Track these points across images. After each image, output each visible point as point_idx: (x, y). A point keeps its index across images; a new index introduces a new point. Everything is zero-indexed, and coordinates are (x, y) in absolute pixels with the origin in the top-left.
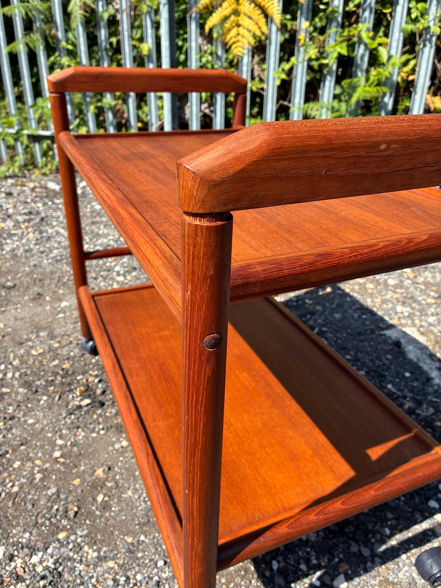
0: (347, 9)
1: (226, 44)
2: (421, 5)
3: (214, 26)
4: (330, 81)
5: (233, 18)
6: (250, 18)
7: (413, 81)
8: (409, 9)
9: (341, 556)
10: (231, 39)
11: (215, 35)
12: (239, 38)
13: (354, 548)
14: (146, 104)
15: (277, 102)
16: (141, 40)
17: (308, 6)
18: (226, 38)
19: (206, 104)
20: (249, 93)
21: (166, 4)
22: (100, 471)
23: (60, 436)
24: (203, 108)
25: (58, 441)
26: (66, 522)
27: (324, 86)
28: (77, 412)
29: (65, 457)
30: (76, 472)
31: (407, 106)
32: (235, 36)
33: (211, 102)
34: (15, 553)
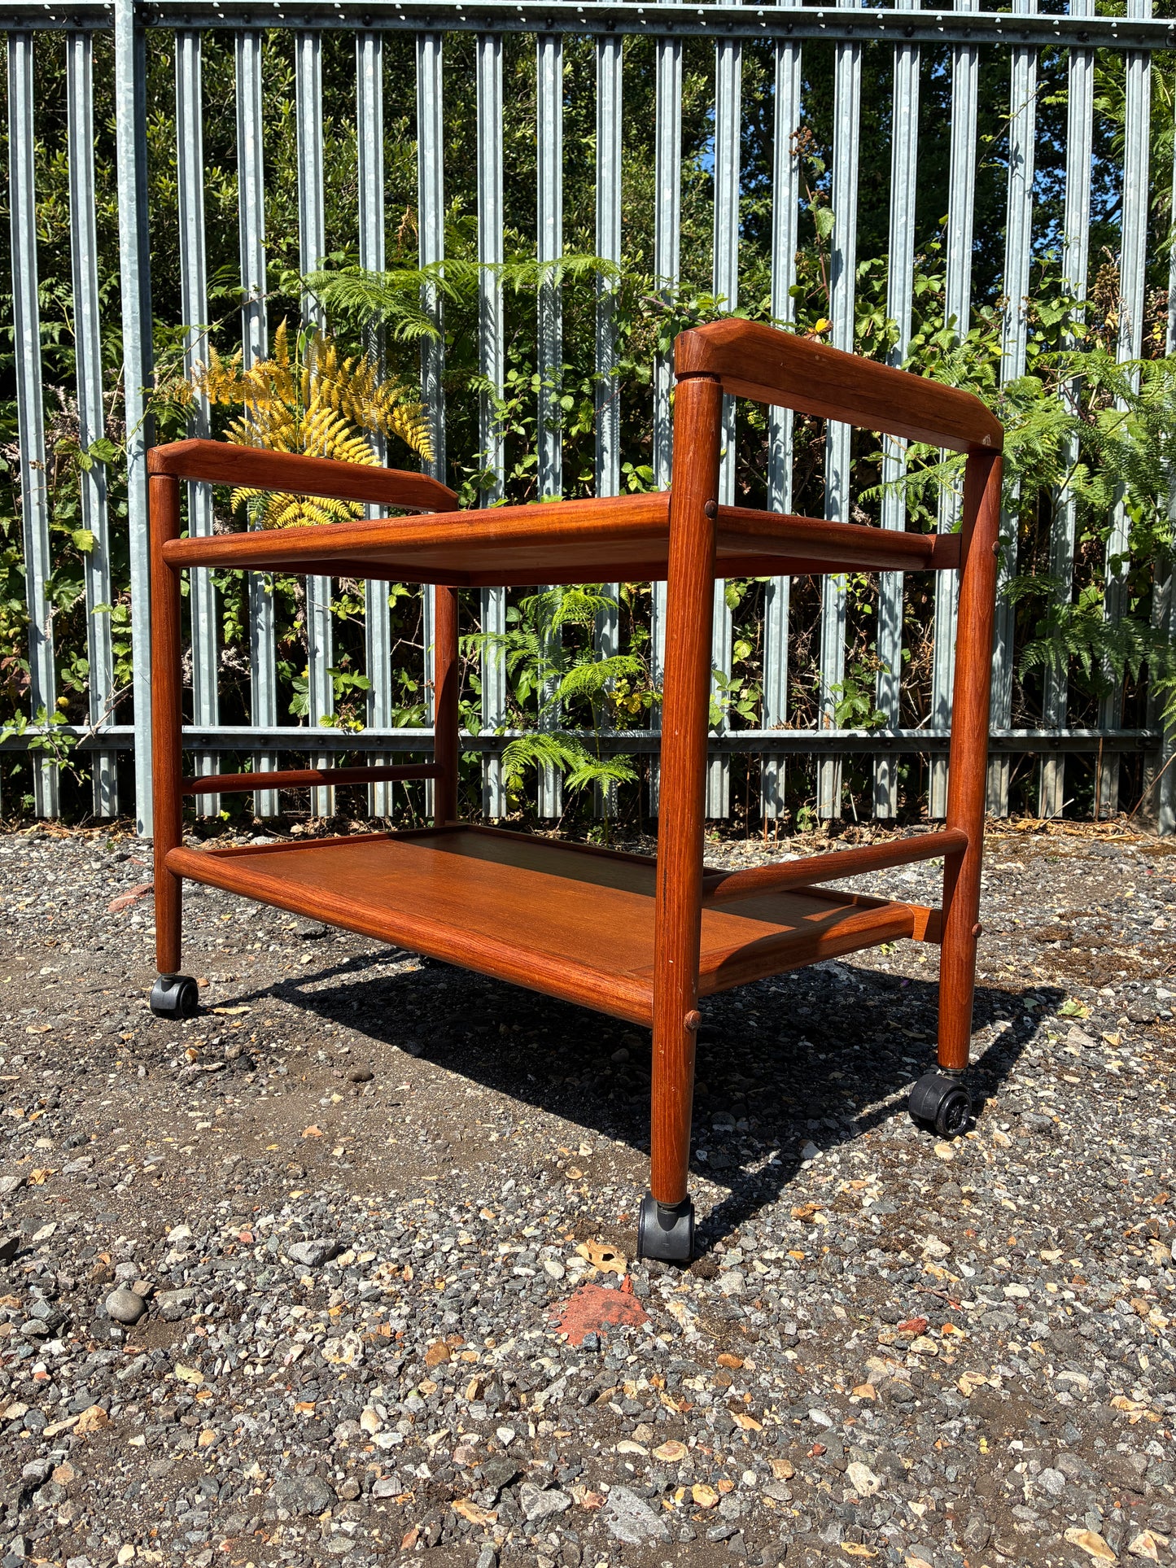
0: (513, 475)
2: (641, 469)
3: (248, 498)
4: (498, 601)
7: (648, 595)
8: (623, 478)
9: (798, 1134)
10: (285, 523)
11: (253, 515)
13: (813, 1125)
14: (82, 655)
15: (392, 644)
16: (76, 521)
17: (438, 468)
18: (275, 521)
19: (233, 650)
20: (329, 624)
21: (139, 454)
22: (313, 1129)
23: (192, 1109)
24: (224, 657)
25: (191, 1114)
26: (292, 1182)
27: (486, 609)
28: (206, 1078)
29: (223, 1126)
30: (263, 1138)
31: (644, 642)
32: (295, 519)
33: (244, 644)
34: (218, 1223)
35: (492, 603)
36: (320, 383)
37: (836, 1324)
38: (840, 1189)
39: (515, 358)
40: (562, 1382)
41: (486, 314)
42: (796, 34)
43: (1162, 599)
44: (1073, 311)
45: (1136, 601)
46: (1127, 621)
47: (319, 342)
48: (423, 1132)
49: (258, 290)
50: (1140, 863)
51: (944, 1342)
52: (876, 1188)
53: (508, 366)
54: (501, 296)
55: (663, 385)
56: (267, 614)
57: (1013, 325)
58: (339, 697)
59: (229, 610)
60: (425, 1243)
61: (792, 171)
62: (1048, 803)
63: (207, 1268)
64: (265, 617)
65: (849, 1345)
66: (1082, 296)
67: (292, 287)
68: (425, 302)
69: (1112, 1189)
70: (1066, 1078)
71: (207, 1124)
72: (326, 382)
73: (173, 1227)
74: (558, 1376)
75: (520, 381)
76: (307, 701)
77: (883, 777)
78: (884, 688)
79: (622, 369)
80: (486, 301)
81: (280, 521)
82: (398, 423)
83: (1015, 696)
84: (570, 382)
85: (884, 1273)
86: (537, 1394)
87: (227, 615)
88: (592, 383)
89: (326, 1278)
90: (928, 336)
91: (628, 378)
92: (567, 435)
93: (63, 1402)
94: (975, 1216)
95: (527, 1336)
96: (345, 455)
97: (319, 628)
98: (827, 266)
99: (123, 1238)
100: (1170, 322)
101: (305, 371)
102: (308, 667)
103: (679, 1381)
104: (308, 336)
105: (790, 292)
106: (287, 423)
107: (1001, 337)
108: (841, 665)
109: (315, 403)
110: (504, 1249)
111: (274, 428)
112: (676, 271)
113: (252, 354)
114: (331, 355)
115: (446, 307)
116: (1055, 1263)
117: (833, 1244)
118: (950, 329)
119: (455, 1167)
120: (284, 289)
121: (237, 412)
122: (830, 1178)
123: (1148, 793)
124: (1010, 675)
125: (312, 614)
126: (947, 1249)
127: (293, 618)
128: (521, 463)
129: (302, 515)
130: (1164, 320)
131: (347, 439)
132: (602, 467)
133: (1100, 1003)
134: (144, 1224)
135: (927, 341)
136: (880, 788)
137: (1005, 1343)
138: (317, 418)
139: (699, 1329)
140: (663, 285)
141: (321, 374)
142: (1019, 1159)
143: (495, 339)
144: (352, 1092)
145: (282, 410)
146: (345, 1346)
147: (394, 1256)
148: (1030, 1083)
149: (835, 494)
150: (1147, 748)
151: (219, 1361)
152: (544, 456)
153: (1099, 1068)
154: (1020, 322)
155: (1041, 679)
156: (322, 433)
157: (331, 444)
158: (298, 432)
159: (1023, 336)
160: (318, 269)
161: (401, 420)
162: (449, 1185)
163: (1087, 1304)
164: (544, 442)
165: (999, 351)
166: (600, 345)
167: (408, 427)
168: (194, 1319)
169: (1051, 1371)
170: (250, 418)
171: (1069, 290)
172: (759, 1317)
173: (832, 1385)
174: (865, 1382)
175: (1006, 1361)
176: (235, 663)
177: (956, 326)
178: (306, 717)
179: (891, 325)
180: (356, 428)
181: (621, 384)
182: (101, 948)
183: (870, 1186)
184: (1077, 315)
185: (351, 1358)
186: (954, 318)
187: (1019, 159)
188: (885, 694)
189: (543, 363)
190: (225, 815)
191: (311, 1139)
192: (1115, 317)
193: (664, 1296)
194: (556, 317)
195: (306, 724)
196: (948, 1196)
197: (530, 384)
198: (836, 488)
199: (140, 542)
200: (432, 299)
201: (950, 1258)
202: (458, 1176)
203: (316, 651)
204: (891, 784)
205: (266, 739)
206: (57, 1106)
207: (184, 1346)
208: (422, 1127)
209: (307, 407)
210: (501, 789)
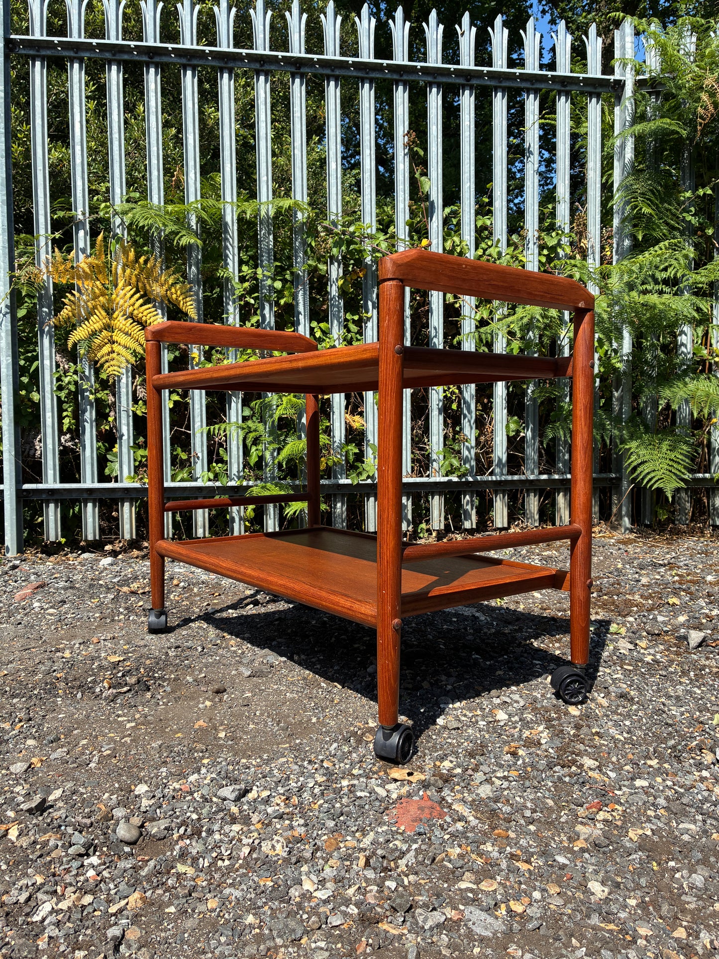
1: (96, 362)
2: (322, 325)
3: (79, 341)
4: (237, 403)
5: (105, 333)
6: (127, 334)
7: (328, 400)
8: (312, 329)
10: (102, 357)
11: (81, 352)
12: (114, 355)
15: (171, 430)
18: (96, 355)
19: (68, 436)
20: (131, 419)
21: (7, 313)
22: (201, 723)
23: (118, 716)
24: (63, 440)
25: (120, 719)
26: (201, 754)
27: (230, 408)
28: (122, 697)
29: (144, 725)
30: (171, 730)
31: (327, 427)
32: (108, 354)
33: (76, 433)
34: (165, 781)
35: (233, 405)
36: (124, 271)
37: (550, 809)
38: (525, 735)
39: (245, 258)
40: (412, 853)
41: (226, 232)
42: (405, 77)
43: (617, 400)
44: (563, 238)
45: (603, 400)
46: (600, 412)
47: (123, 247)
48: (270, 720)
49: (84, 214)
50: (620, 549)
51: (613, 813)
52: (545, 733)
53: (241, 262)
54: (235, 221)
55: (334, 275)
56: (91, 413)
57: (531, 245)
58: (137, 463)
59: (66, 410)
60: (296, 783)
61: (405, 155)
62: (561, 517)
63: (170, 807)
64: (90, 415)
65: (562, 820)
66: (567, 230)
67: (107, 213)
68: (189, 224)
69: (671, 725)
70: (625, 667)
71: (133, 724)
72: (128, 271)
73: (136, 786)
74: (408, 850)
75: (250, 271)
76: (117, 466)
77: (467, 504)
78: (466, 453)
79: (310, 266)
80: (226, 224)
81: (99, 355)
82: (174, 296)
83: (540, 455)
84: (279, 272)
85: (567, 779)
86: (399, 861)
87: (65, 414)
88: (292, 273)
89: (245, 807)
90: (485, 250)
91: (313, 271)
92: (277, 304)
93: (112, 892)
94: (604, 745)
95: (380, 830)
96: (140, 315)
97: (124, 421)
98: (427, 209)
99: (107, 795)
100: (615, 245)
101: (114, 264)
102: (117, 446)
103: (478, 847)
104: (117, 243)
105: (407, 223)
106: (103, 295)
107: (524, 252)
108: (442, 439)
109: (121, 284)
110: (345, 783)
111: (95, 297)
112: (340, 210)
113: (80, 253)
114: (132, 255)
115: (202, 227)
116: (657, 766)
117: (533, 766)
118: (496, 246)
119: (297, 738)
120: (101, 214)
121: (70, 288)
122: (517, 730)
123: (614, 510)
124: (537, 444)
125: (120, 413)
126: (597, 764)
127: (108, 415)
128: (249, 321)
129: (113, 352)
130: (611, 245)
131: (141, 305)
132: (299, 324)
133: (628, 625)
134: (117, 785)
135: (484, 253)
136: (466, 511)
137: (645, 811)
138: (122, 293)
139: (476, 818)
140: (333, 217)
141: (125, 266)
142: (615, 712)
143: (233, 247)
144: (217, 700)
145: (100, 287)
146: (275, 844)
147: (282, 792)
148: (608, 671)
149: (435, 340)
150: (613, 484)
151: (201, 859)
152: (263, 317)
153: (641, 660)
154: (535, 244)
155: (554, 445)
156: (125, 302)
157: (131, 308)
158: (110, 301)
159: (536, 251)
160: (122, 202)
161: (176, 293)
162: (297, 749)
163: (681, 787)
164: (263, 308)
165: (524, 259)
166: (296, 252)
167: (181, 298)
168: (175, 836)
169: (675, 824)
170: (79, 291)
171: (560, 227)
172: (507, 809)
173: (561, 842)
174: (578, 839)
175: (649, 820)
176: (70, 444)
177: (500, 245)
178: (117, 477)
179: (464, 243)
180: (147, 298)
181: (309, 274)
182: (20, 623)
183: (542, 732)
184: (565, 240)
185: (281, 850)
186: (499, 241)
187: (531, 153)
188: (467, 457)
189: (262, 261)
190: (63, 540)
191: (201, 729)
192: (586, 242)
193: (450, 801)
194: (269, 234)
195: (116, 481)
196: (586, 735)
197: (256, 273)
198: (435, 336)
199: (7, 368)
200: (193, 222)
201: (599, 768)
202: (301, 744)
203: (123, 435)
204: (472, 509)
205: (90, 491)
206: (30, 719)
207: (175, 853)
208: (268, 717)
209: (116, 286)
210: (241, 519)
